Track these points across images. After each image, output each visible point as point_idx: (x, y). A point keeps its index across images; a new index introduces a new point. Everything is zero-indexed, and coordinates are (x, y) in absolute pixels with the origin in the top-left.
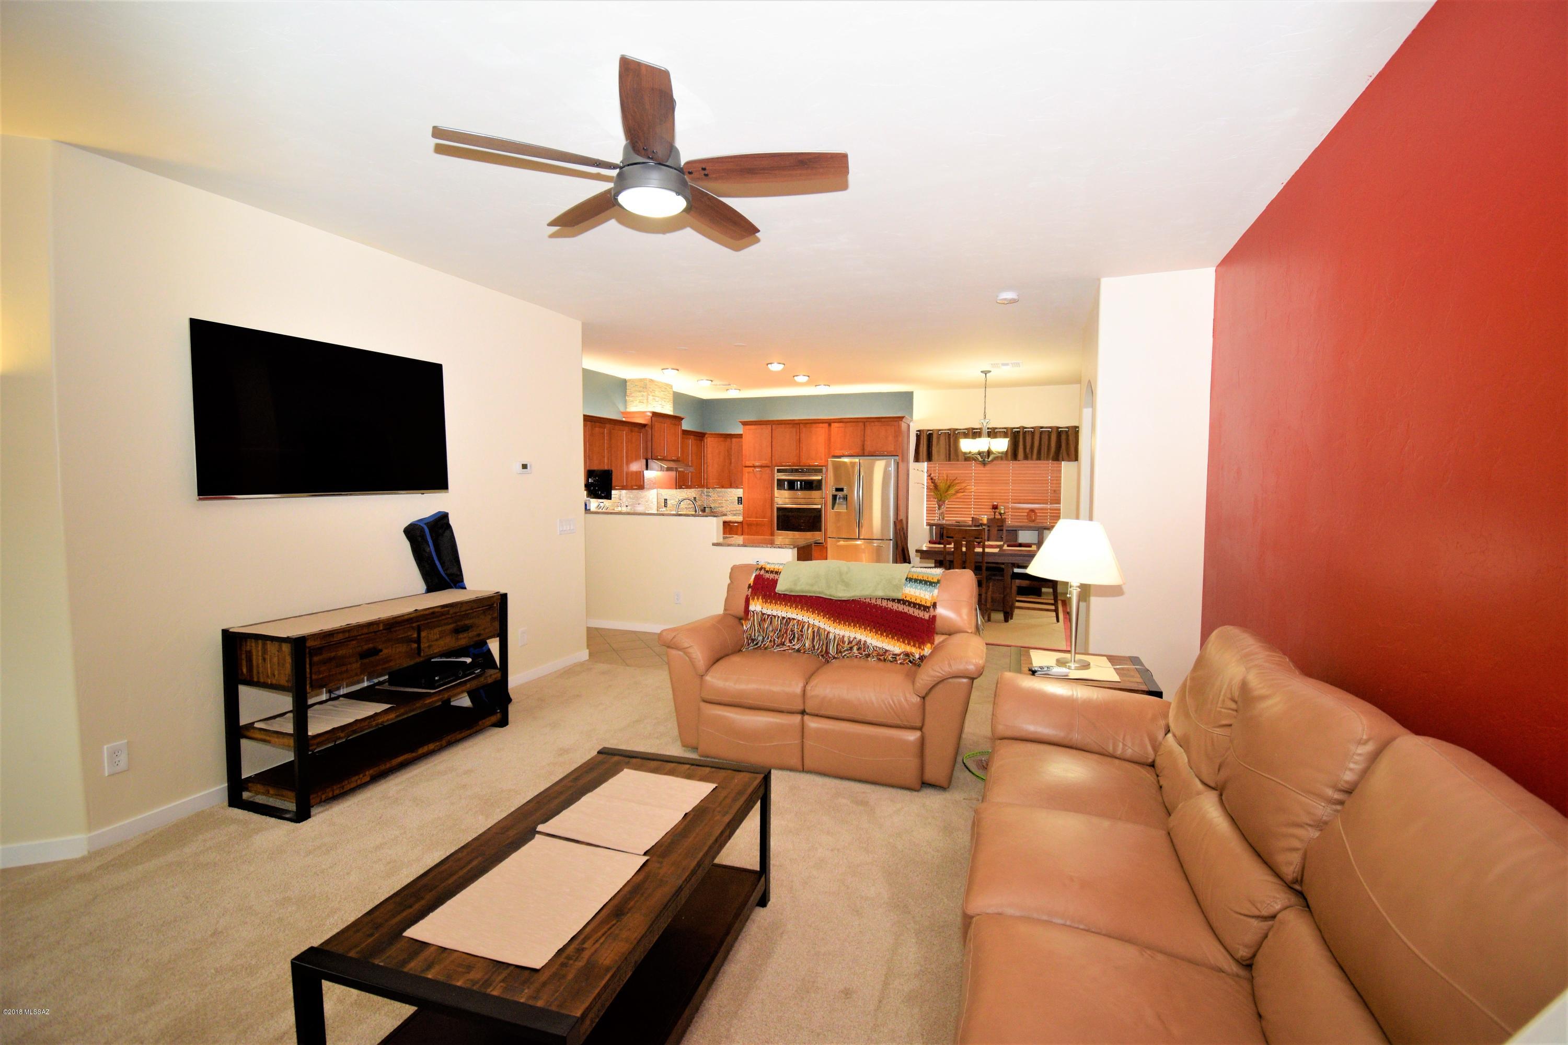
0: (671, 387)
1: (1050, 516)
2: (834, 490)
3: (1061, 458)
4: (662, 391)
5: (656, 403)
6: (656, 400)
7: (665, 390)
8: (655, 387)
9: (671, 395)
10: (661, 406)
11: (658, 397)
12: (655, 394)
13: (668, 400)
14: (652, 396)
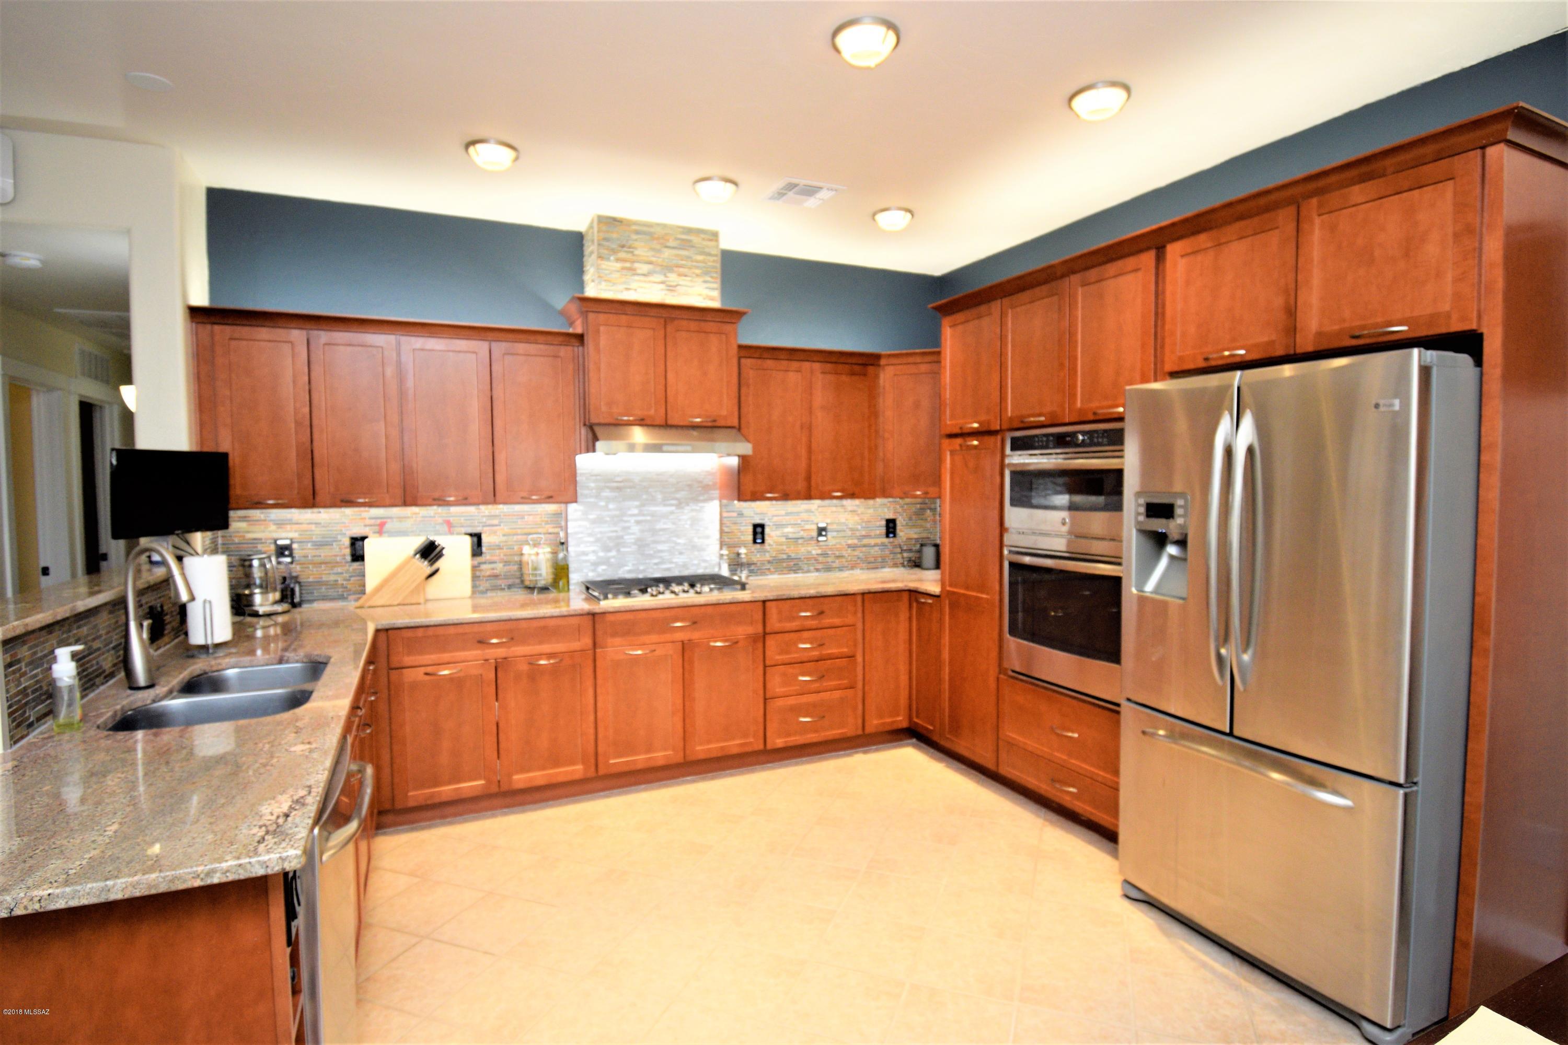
0: (716, 234)
2: (1142, 510)
4: (667, 247)
5: (636, 278)
6: (639, 271)
7: (685, 244)
8: (634, 237)
9: (712, 259)
10: (663, 286)
11: (650, 263)
12: (634, 255)
13: (698, 271)
14: (618, 260)
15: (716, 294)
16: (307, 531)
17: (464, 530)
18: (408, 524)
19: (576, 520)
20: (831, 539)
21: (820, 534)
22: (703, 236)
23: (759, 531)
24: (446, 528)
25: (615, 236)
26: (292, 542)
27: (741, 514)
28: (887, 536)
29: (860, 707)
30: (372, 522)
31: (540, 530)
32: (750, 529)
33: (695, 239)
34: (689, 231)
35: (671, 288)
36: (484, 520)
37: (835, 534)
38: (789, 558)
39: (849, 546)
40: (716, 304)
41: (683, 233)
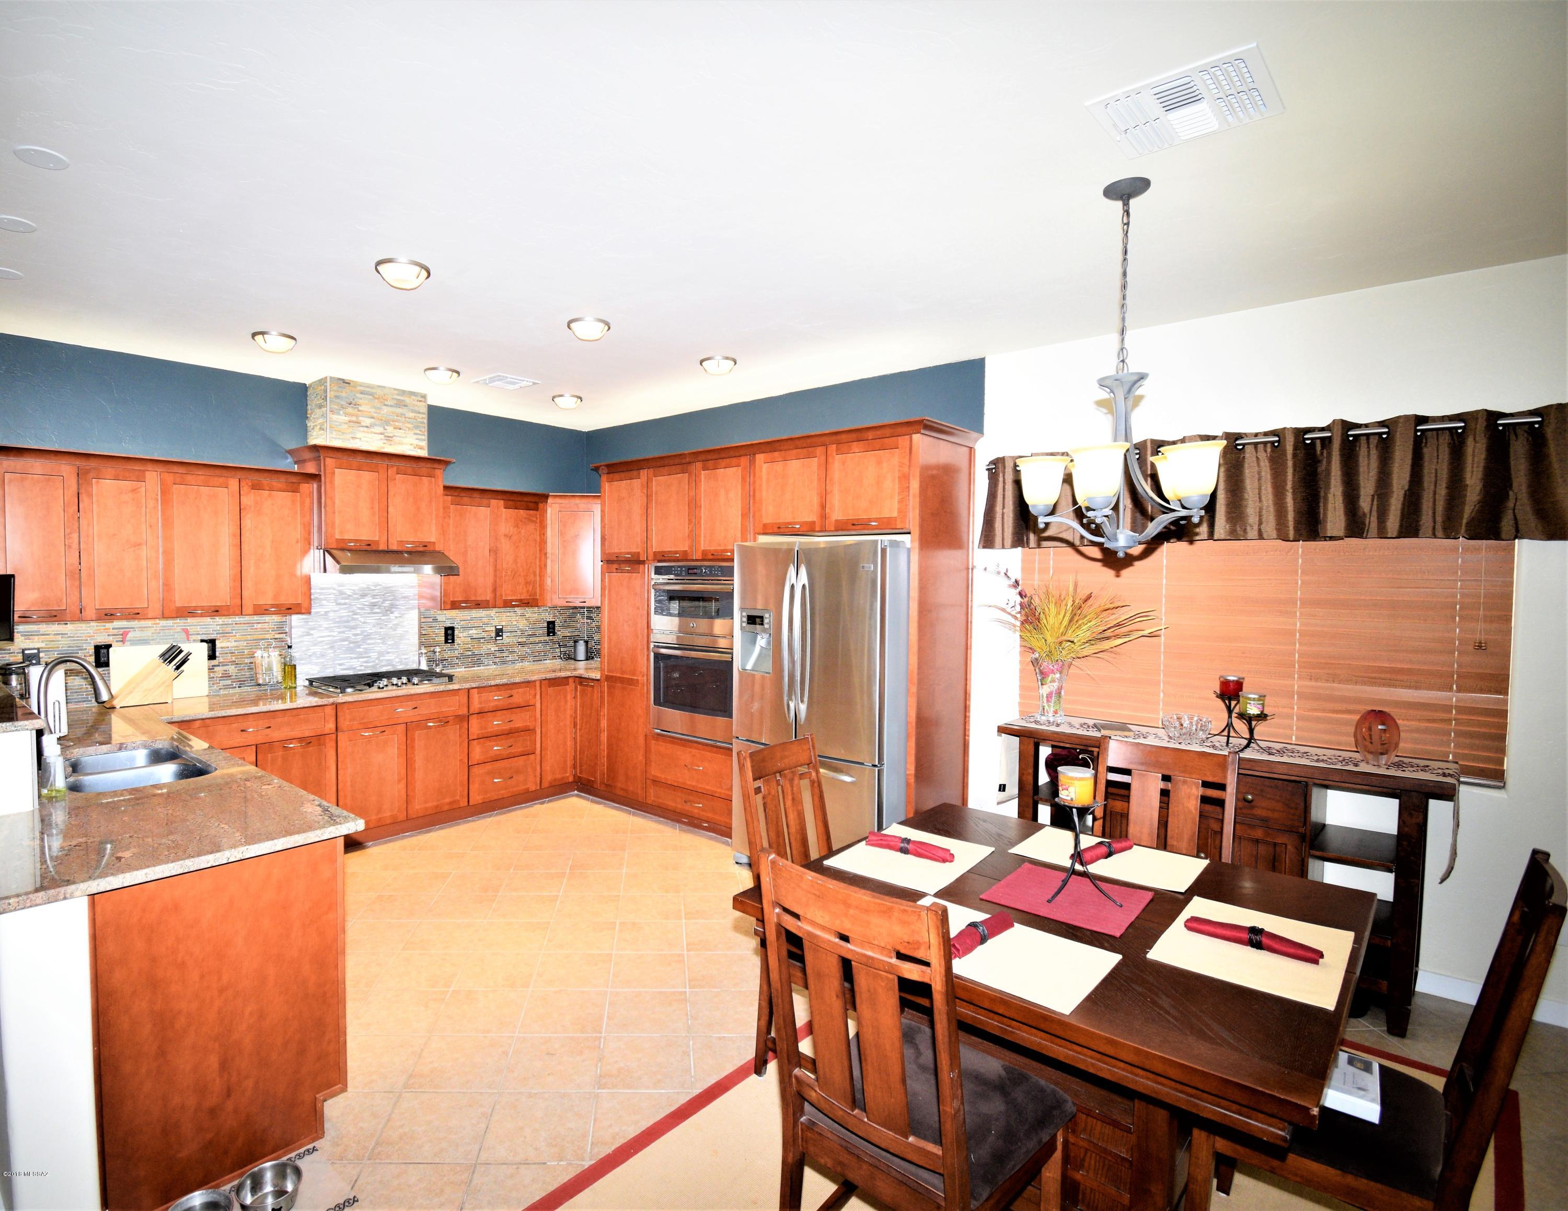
0: (424, 397)
1: (1459, 734)
2: (745, 619)
3: (1507, 524)
4: (385, 405)
5: (361, 429)
6: (363, 424)
7: (400, 404)
8: (359, 395)
9: (421, 416)
10: (382, 436)
11: (373, 418)
12: (359, 411)
13: (409, 426)
14: (346, 414)
15: (424, 444)
16: (53, 641)
17: (200, 637)
18: (148, 634)
19: (297, 627)
20: (506, 638)
21: (497, 635)
22: (414, 397)
23: (449, 634)
24: (184, 635)
25: (344, 395)
26: (39, 652)
27: (435, 620)
28: (548, 635)
29: (538, 768)
30: (115, 632)
31: (267, 636)
32: (443, 631)
33: (408, 400)
34: (403, 392)
35: (389, 438)
36: (218, 628)
37: (508, 634)
38: (474, 655)
39: (520, 644)
40: (424, 453)
41: (398, 395)
